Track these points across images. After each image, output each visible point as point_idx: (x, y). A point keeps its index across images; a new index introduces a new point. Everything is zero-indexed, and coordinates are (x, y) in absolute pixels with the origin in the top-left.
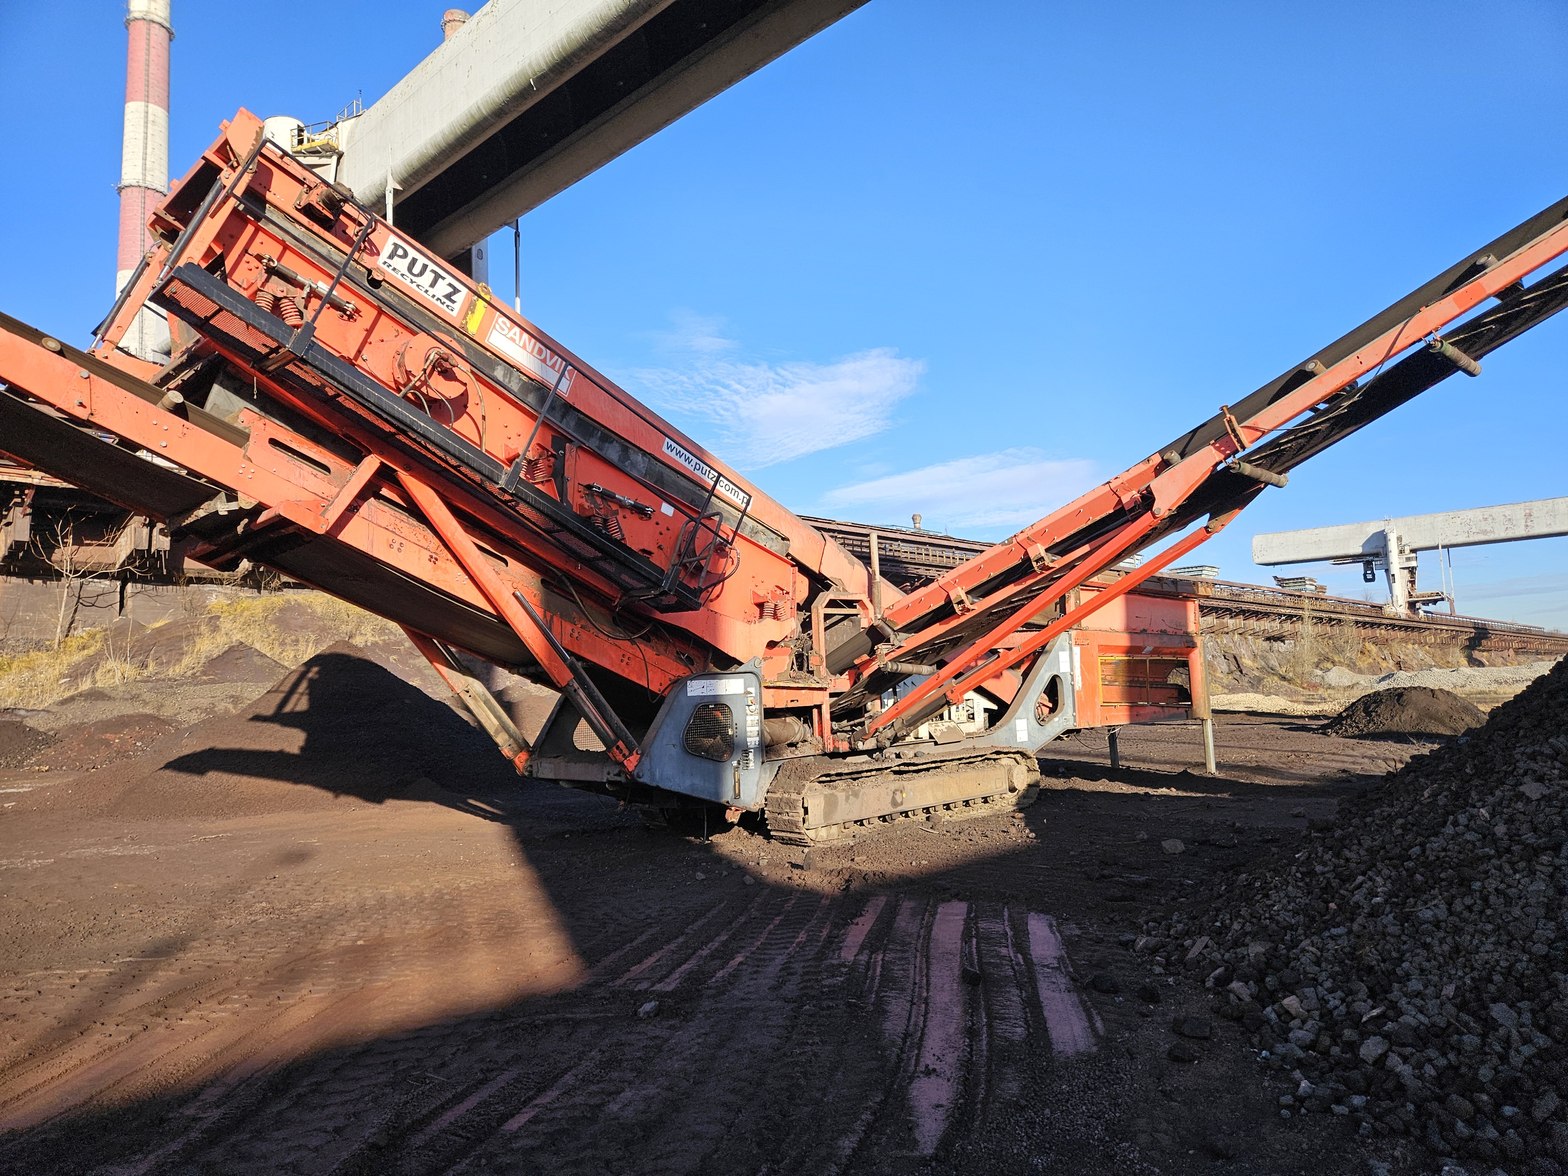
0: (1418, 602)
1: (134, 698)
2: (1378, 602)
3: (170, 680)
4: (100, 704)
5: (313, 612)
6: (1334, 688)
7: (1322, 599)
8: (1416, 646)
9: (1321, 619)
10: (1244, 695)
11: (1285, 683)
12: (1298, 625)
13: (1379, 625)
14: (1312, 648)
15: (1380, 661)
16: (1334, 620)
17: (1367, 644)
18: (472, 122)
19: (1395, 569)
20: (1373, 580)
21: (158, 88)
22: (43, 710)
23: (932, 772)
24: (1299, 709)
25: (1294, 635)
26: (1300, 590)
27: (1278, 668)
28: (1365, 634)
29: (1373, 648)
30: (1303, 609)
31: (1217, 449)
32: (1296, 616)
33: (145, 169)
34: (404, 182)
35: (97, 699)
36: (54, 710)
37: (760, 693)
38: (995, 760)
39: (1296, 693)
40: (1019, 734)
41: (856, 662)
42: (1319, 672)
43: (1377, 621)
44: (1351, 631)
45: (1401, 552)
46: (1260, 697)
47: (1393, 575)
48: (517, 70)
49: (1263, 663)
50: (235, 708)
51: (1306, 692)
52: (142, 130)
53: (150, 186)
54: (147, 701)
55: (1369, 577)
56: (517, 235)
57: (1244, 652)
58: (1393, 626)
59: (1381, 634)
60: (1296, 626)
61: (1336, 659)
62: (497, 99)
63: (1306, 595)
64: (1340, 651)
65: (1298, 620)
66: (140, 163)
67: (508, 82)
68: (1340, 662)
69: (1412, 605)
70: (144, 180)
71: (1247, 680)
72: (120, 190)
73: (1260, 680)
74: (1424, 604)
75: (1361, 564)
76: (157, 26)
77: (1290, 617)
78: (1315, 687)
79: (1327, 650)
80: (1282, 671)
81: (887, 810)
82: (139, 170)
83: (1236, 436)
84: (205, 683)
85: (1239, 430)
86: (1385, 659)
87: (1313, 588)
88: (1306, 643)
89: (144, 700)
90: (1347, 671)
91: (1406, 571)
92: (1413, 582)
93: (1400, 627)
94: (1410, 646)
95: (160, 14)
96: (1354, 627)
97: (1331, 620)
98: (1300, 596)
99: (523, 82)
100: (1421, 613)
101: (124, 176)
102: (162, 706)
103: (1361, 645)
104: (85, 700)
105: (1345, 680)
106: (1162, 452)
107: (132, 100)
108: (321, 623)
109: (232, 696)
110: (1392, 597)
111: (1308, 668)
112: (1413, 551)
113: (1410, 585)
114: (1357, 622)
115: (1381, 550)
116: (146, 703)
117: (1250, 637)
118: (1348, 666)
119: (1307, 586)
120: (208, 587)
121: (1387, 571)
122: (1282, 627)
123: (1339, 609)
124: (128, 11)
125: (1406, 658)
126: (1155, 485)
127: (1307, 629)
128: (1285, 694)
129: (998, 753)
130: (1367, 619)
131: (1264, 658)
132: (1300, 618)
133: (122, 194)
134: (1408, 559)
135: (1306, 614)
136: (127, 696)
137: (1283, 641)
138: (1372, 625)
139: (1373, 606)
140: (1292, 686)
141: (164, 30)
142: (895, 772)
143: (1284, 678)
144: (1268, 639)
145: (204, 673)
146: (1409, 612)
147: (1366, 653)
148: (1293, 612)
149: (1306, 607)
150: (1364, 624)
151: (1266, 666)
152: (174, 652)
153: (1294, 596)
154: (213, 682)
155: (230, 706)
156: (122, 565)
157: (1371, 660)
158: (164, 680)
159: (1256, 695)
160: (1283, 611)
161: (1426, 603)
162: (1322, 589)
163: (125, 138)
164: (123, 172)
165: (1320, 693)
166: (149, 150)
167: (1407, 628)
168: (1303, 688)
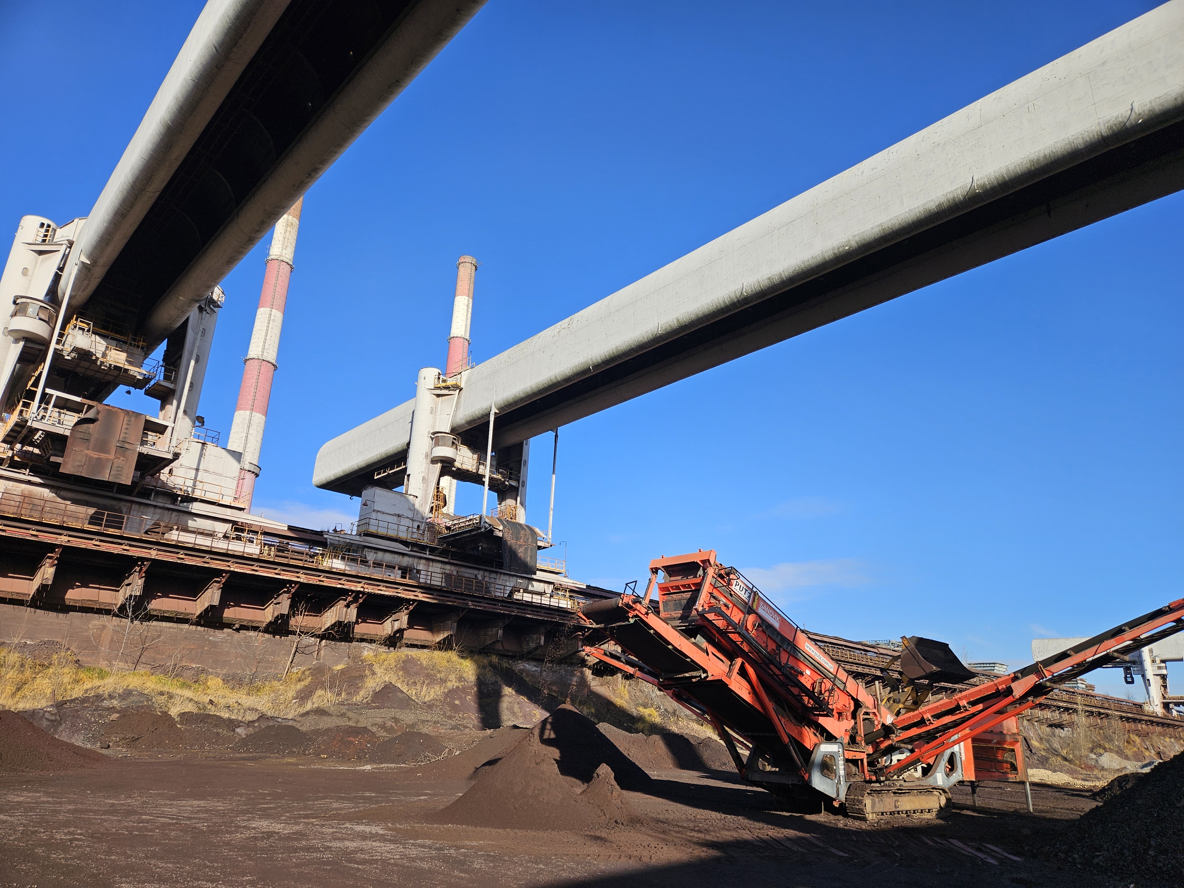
0: (1171, 703)
1: (343, 715)
2: (1139, 700)
3: (355, 704)
4: (325, 718)
5: (421, 664)
6: (1106, 770)
7: (1092, 696)
8: (1173, 740)
9: (1092, 712)
10: (1037, 770)
11: (1067, 763)
12: (1074, 717)
13: (1140, 721)
14: (1086, 736)
15: (1143, 750)
16: (1103, 714)
17: (1131, 735)
18: (550, 383)
19: (1149, 675)
20: (1132, 682)
21: (280, 300)
22: (291, 719)
23: (906, 794)
24: (1079, 784)
25: (1071, 724)
26: (1074, 688)
27: (1060, 750)
28: (1129, 727)
29: (1137, 740)
30: (1077, 704)
31: (1036, 676)
32: (1071, 709)
33: (264, 348)
34: (501, 409)
35: (321, 715)
36: (298, 720)
37: (844, 752)
38: (931, 792)
39: (1076, 771)
40: (938, 780)
41: (878, 741)
42: (1094, 756)
43: (1138, 717)
44: (1117, 724)
45: (1153, 661)
46: (1049, 773)
47: (1148, 680)
48: (583, 361)
49: (1048, 746)
50: (396, 725)
51: (1084, 772)
52: (266, 324)
53: (265, 359)
54: (350, 717)
55: (1129, 680)
56: (556, 436)
57: (1032, 735)
58: (1152, 722)
59: (1142, 728)
60: (1073, 716)
61: (1107, 746)
62: (568, 374)
63: (1079, 692)
64: (1110, 740)
65: (1073, 712)
66: (261, 345)
67: (576, 366)
68: (1110, 749)
69: (1166, 706)
70: (262, 355)
71: (1036, 758)
72: (246, 360)
73: (1047, 759)
74: (1175, 705)
75: (1122, 669)
76: (285, 264)
77: (1067, 709)
78: (1091, 768)
79: (1099, 738)
80: (1064, 753)
81: (893, 809)
82: (260, 349)
83: (1043, 673)
84: (374, 708)
85: (1045, 671)
86: (1147, 749)
87: (1084, 686)
88: (1081, 731)
89: (348, 717)
90: (1116, 756)
91: (1159, 677)
92: (1165, 687)
93: (1158, 724)
94: (1167, 739)
95: (287, 256)
96: (1119, 721)
97: (1100, 714)
98: (1074, 693)
99: (586, 367)
100: (1175, 713)
101: (250, 352)
102: (358, 721)
103: (1127, 736)
104: (315, 715)
105: (1115, 765)
106: (1014, 673)
107: (263, 307)
108: (426, 671)
109: (393, 718)
110: (1149, 697)
111: (1084, 752)
112: (1163, 661)
113: (1163, 689)
114: (1121, 717)
115: (1137, 659)
116: (350, 719)
117: (1036, 723)
118: (1117, 753)
119: (1079, 685)
120: (364, 644)
121: (1143, 676)
122: (1061, 717)
123: (1107, 705)
124: (268, 254)
125: (1165, 749)
126: (1013, 685)
127: (1081, 719)
128: (1068, 772)
129: (933, 788)
130: (1130, 715)
131: (1048, 741)
132: (1075, 711)
133: (247, 363)
134: (1160, 668)
135: (1080, 707)
136: (339, 714)
137: (1062, 728)
138: (1134, 720)
139: (1134, 704)
140: (1072, 766)
141: (289, 266)
142: (894, 793)
143: (1065, 759)
144: (1051, 726)
145: (373, 701)
146: (1164, 711)
147: (1131, 742)
148: (1069, 706)
149: (1079, 702)
150: (1128, 719)
151: (1050, 748)
152: (353, 686)
153: (1070, 692)
154: (378, 708)
155: (394, 724)
156: (326, 630)
157: (1135, 749)
158: (352, 705)
159: (1046, 771)
160: (1061, 704)
161: (1177, 704)
162: (1092, 687)
163: (254, 329)
164: (250, 349)
165: (1095, 773)
166: (268, 337)
167: (1163, 725)
168: (1082, 768)
